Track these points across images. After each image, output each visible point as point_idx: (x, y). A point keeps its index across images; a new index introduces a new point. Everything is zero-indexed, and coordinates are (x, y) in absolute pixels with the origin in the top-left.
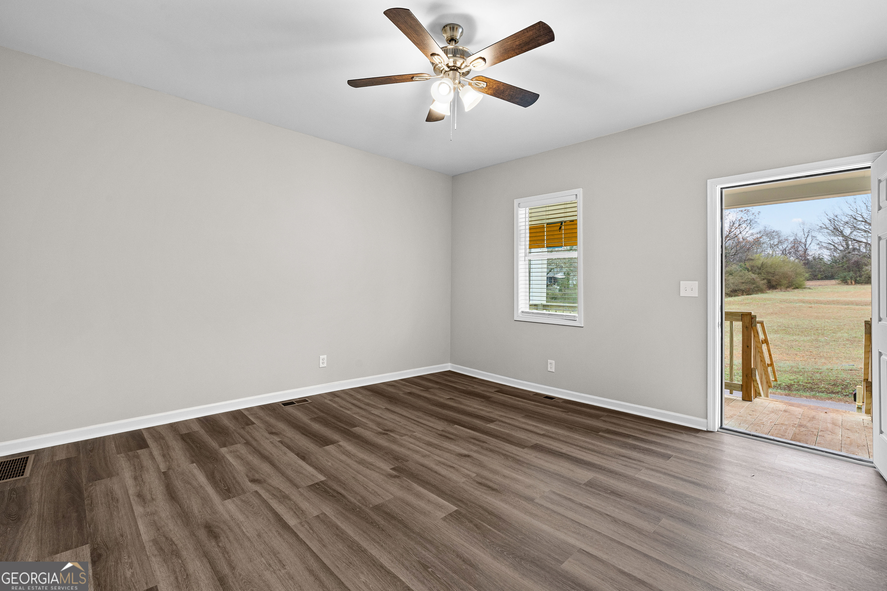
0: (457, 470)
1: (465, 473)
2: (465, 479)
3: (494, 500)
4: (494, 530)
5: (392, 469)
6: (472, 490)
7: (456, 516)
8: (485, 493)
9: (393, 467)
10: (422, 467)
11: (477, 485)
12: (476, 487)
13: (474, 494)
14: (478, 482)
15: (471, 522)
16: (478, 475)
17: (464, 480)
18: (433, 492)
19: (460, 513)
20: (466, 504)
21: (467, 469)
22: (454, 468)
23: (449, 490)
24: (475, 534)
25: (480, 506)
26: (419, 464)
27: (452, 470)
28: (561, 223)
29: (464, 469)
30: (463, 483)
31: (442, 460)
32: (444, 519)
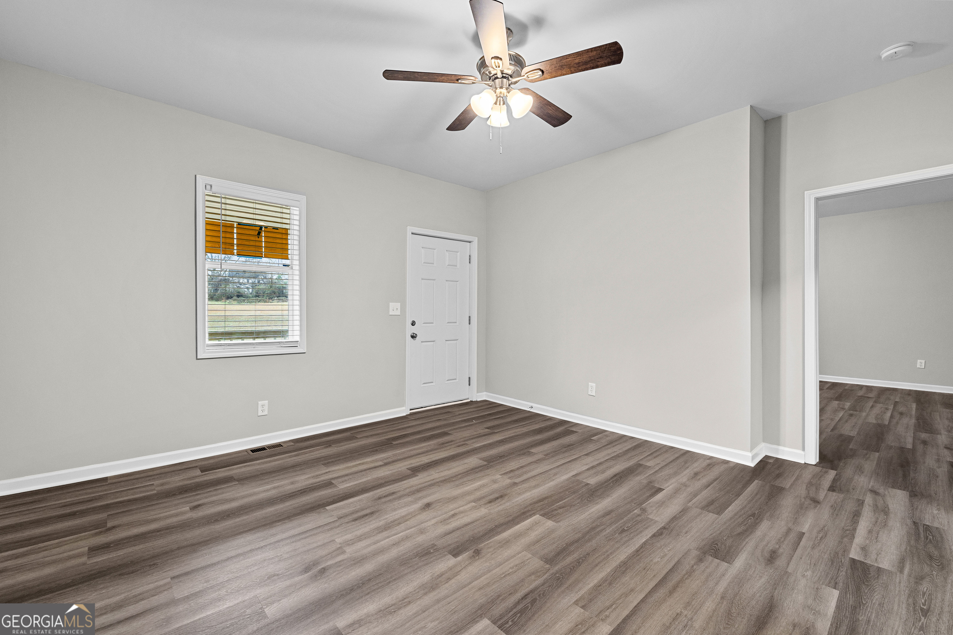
28: (261, 227)
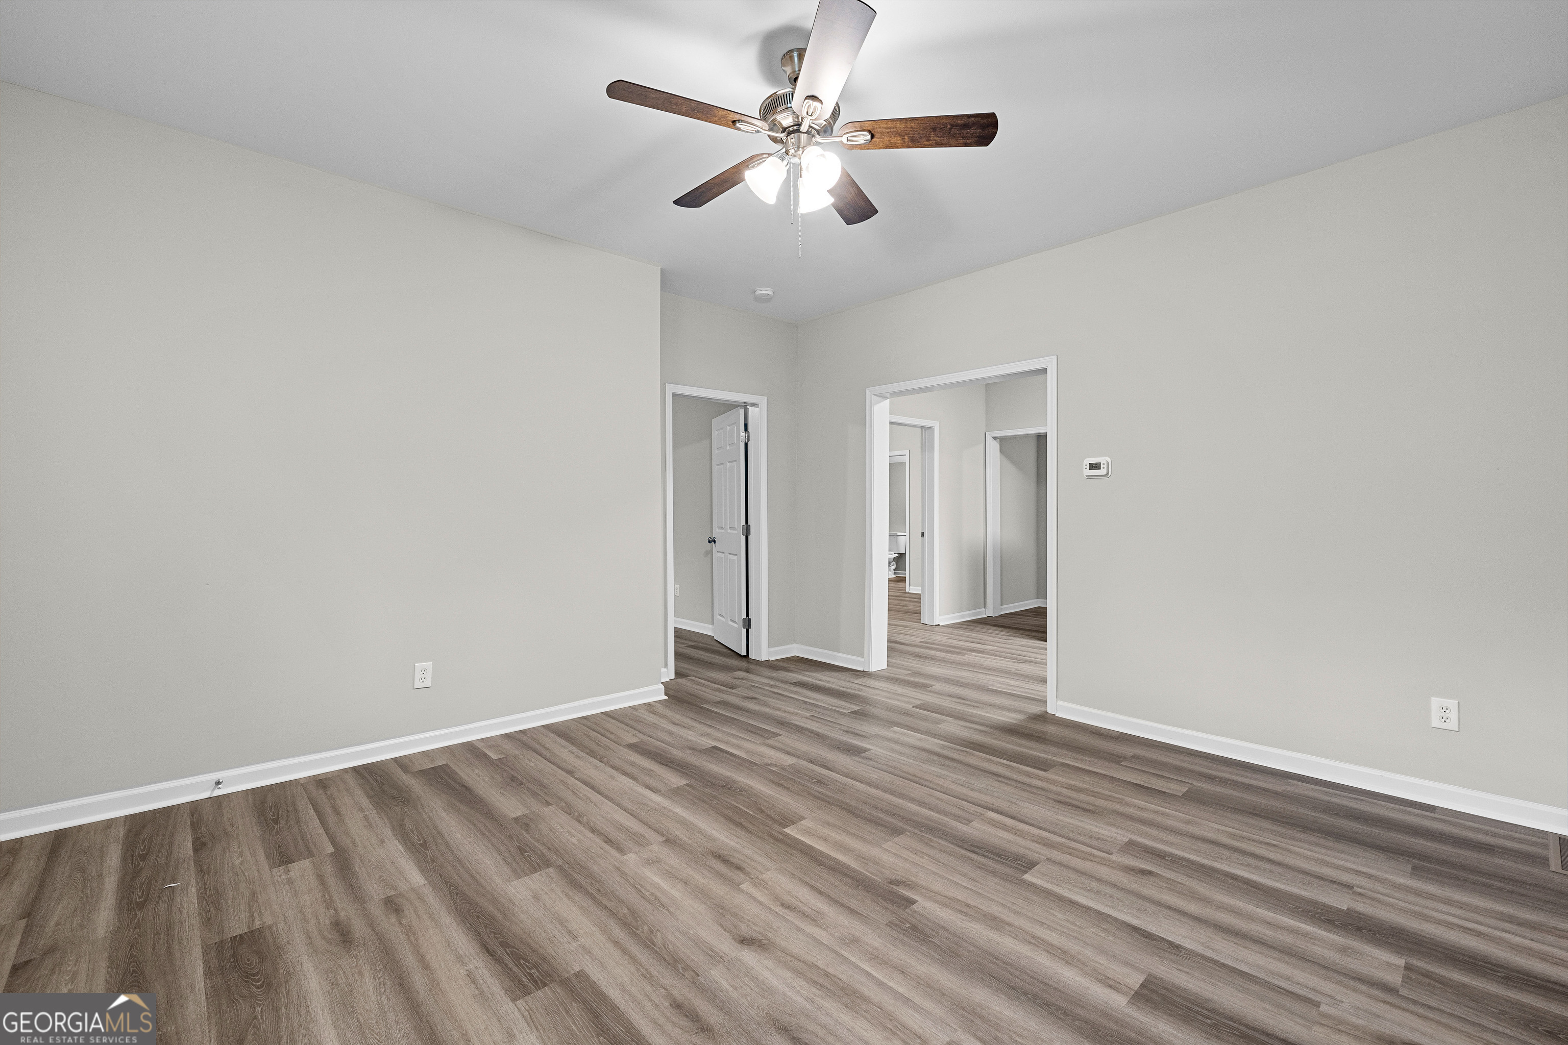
0: (776, 898)
1: (761, 891)
2: (764, 875)
3: (726, 840)
4: (742, 808)
5: (913, 902)
6: (756, 857)
7: (787, 821)
8: (736, 850)
9: (914, 907)
10: (852, 906)
11: (744, 866)
12: (748, 861)
13: (755, 849)
14: (742, 871)
15: (768, 815)
16: (736, 886)
17: (767, 876)
18: (822, 853)
19: (780, 824)
20: (770, 835)
21: (755, 899)
22: (782, 905)
23: (795, 856)
24: (765, 804)
25: (750, 832)
26: (859, 914)
27: (787, 899)
29: (762, 899)
30: (768, 870)
31: (810, 929)
32: (802, 818)
